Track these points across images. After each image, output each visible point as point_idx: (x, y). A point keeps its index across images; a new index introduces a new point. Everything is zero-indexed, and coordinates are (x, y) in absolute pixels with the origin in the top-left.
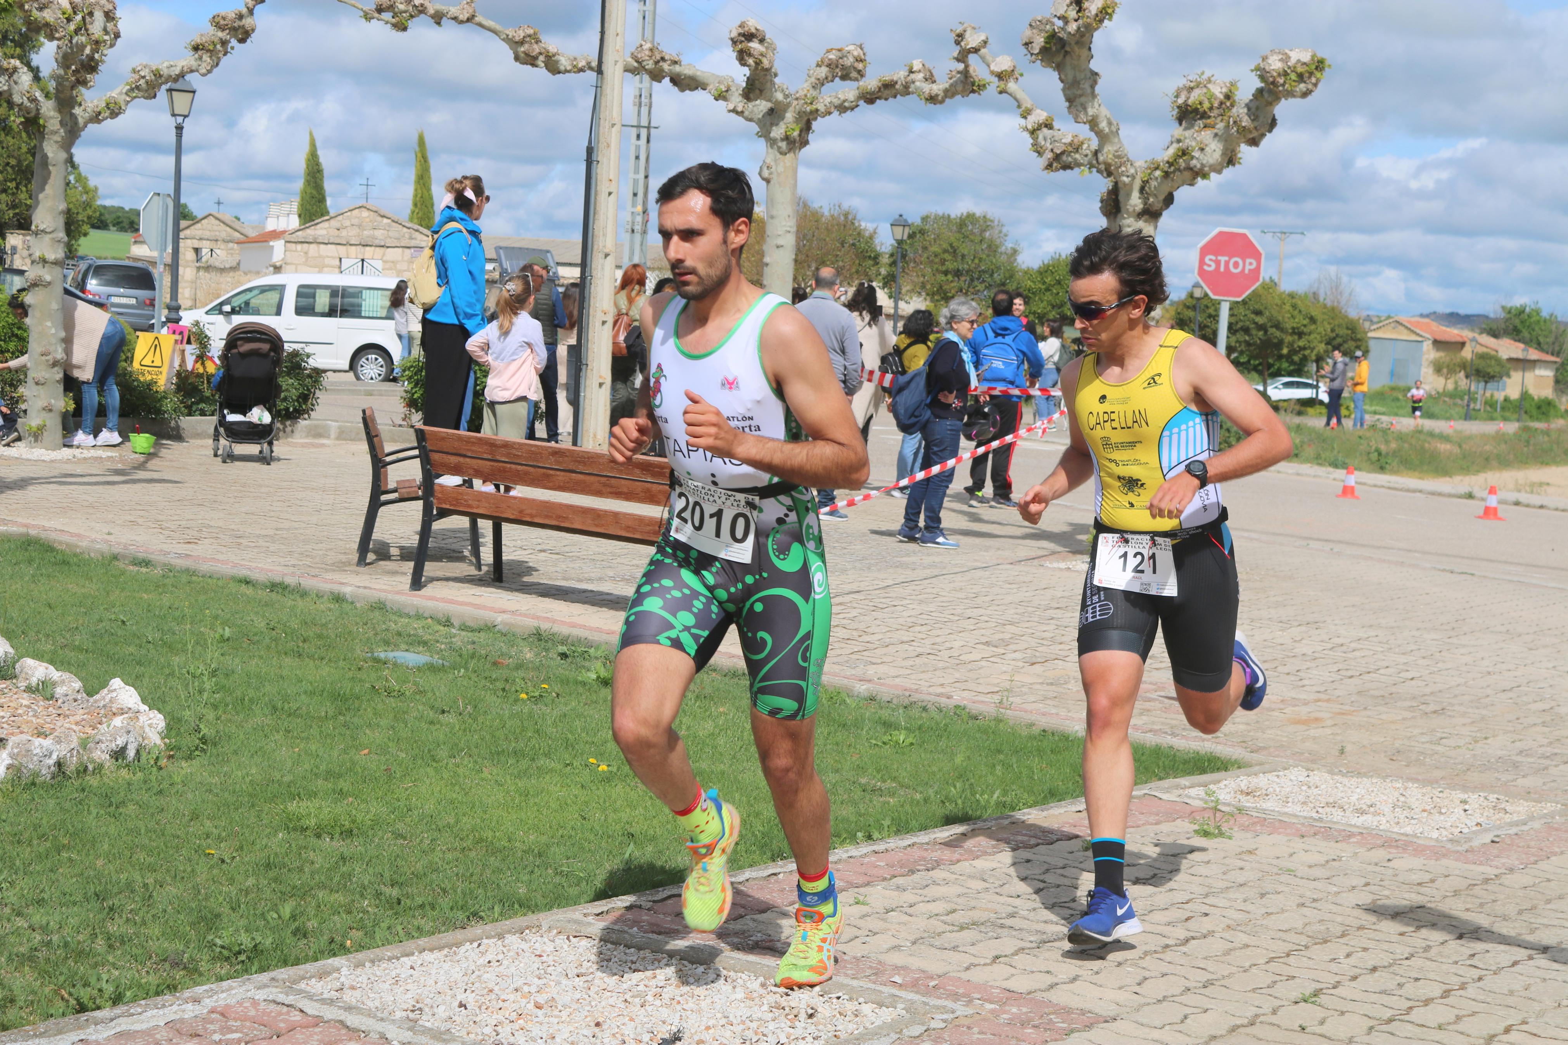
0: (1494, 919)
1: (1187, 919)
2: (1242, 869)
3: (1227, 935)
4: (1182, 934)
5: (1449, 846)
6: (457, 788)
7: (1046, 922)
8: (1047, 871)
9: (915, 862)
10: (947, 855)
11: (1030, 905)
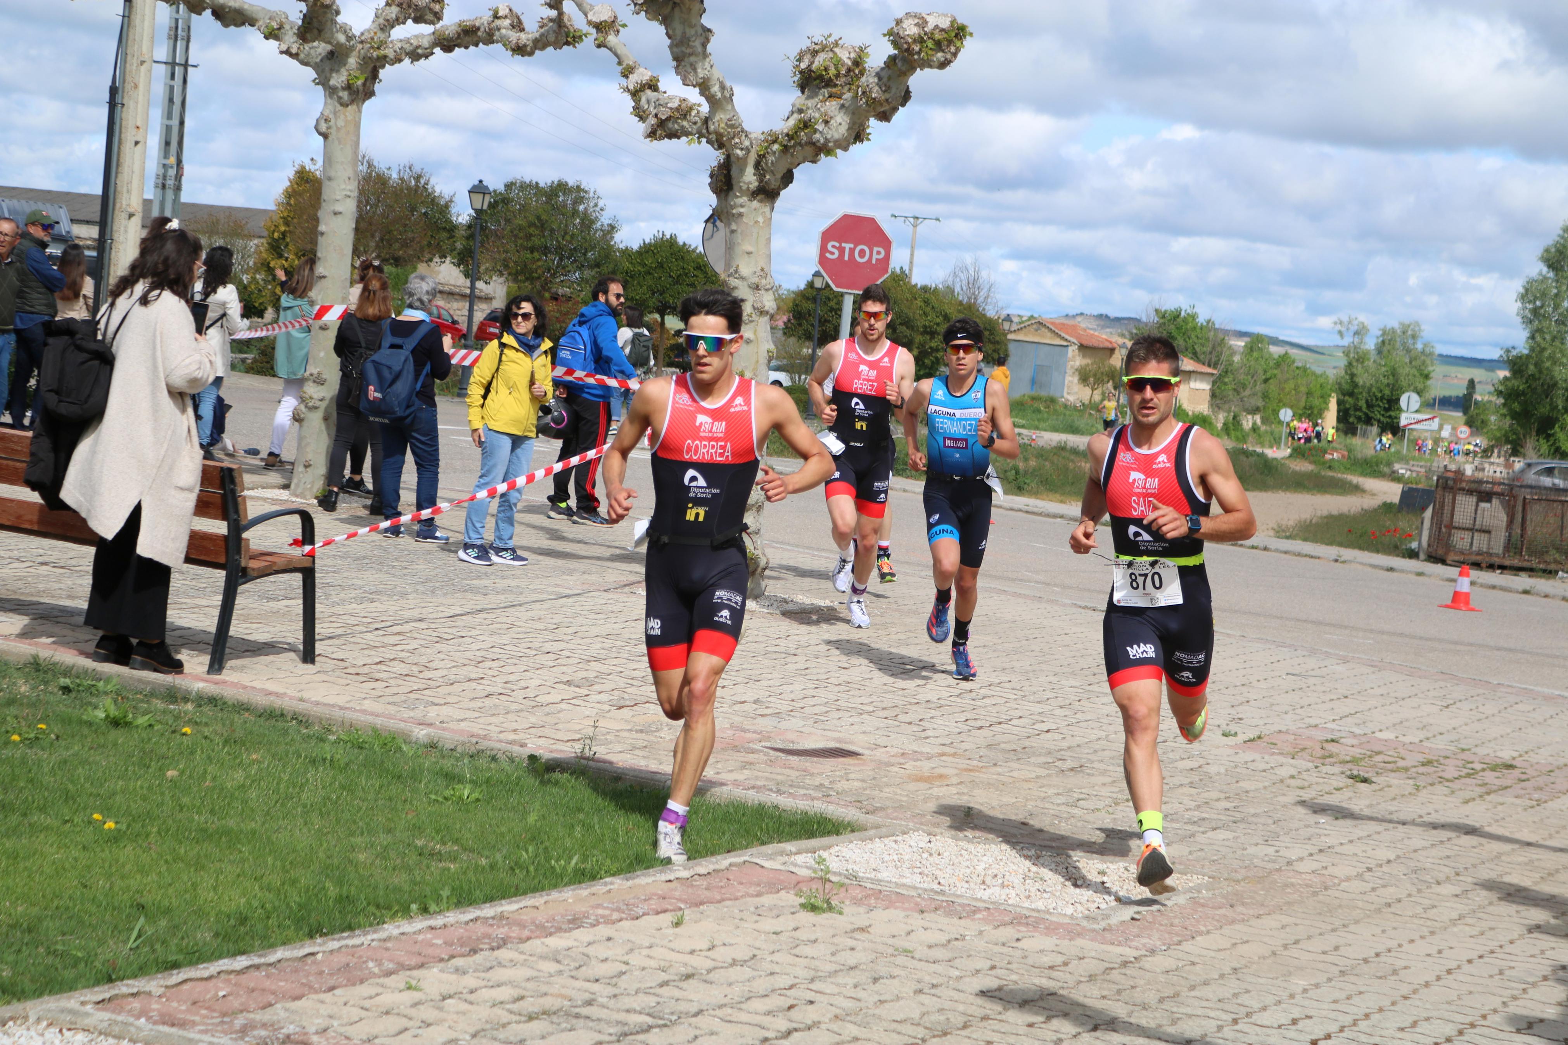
0: (1131, 1008)
1: (791, 1007)
2: (853, 949)
3: (834, 1027)
4: (782, 1024)
5: (1085, 923)
7: (628, 1011)
8: (632, 950)
9: (478, 939)
10: (515, 932)
11: (611, 990)
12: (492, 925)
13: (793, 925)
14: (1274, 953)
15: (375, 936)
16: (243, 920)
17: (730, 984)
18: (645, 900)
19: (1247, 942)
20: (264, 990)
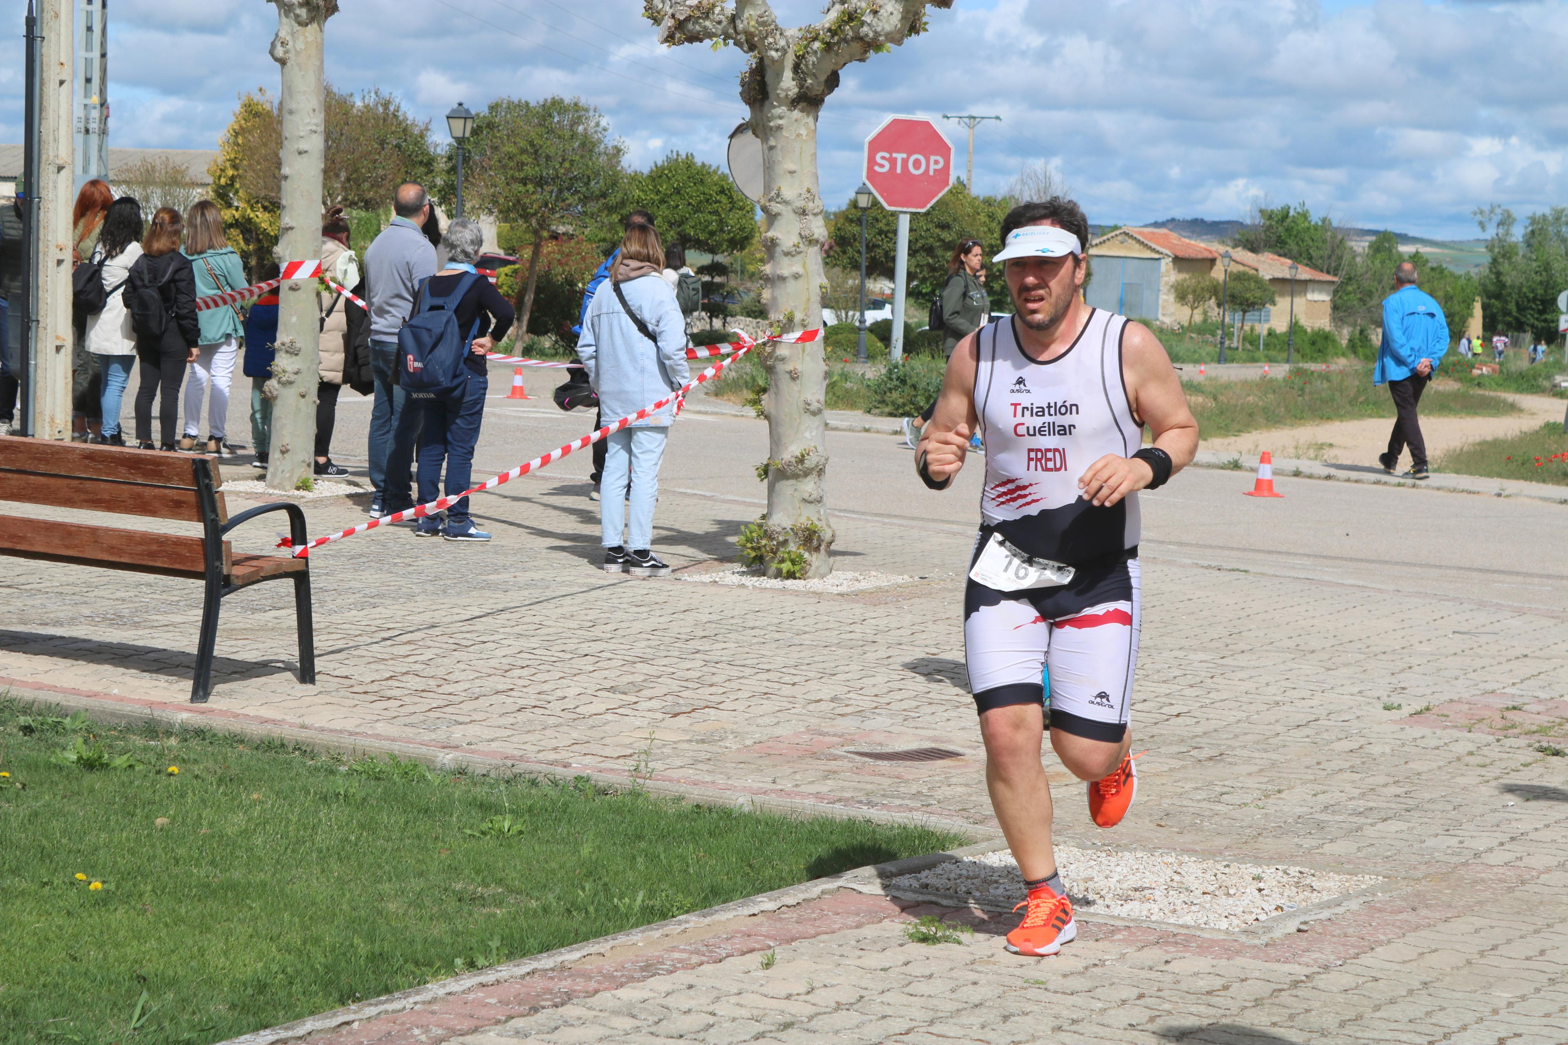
0: (1309, 1035)
2: (975, 983)
5: (1243, 939)
8: (718, 998)
9: (538, 996)
10: (580, 985)
12: (552, 978)
13: (902, 959)
14: (1469, 962)
15: (418, 998)
16: (262, 987)
17: (837, 1032)
18: (727, 939)
19: (1436, 950)
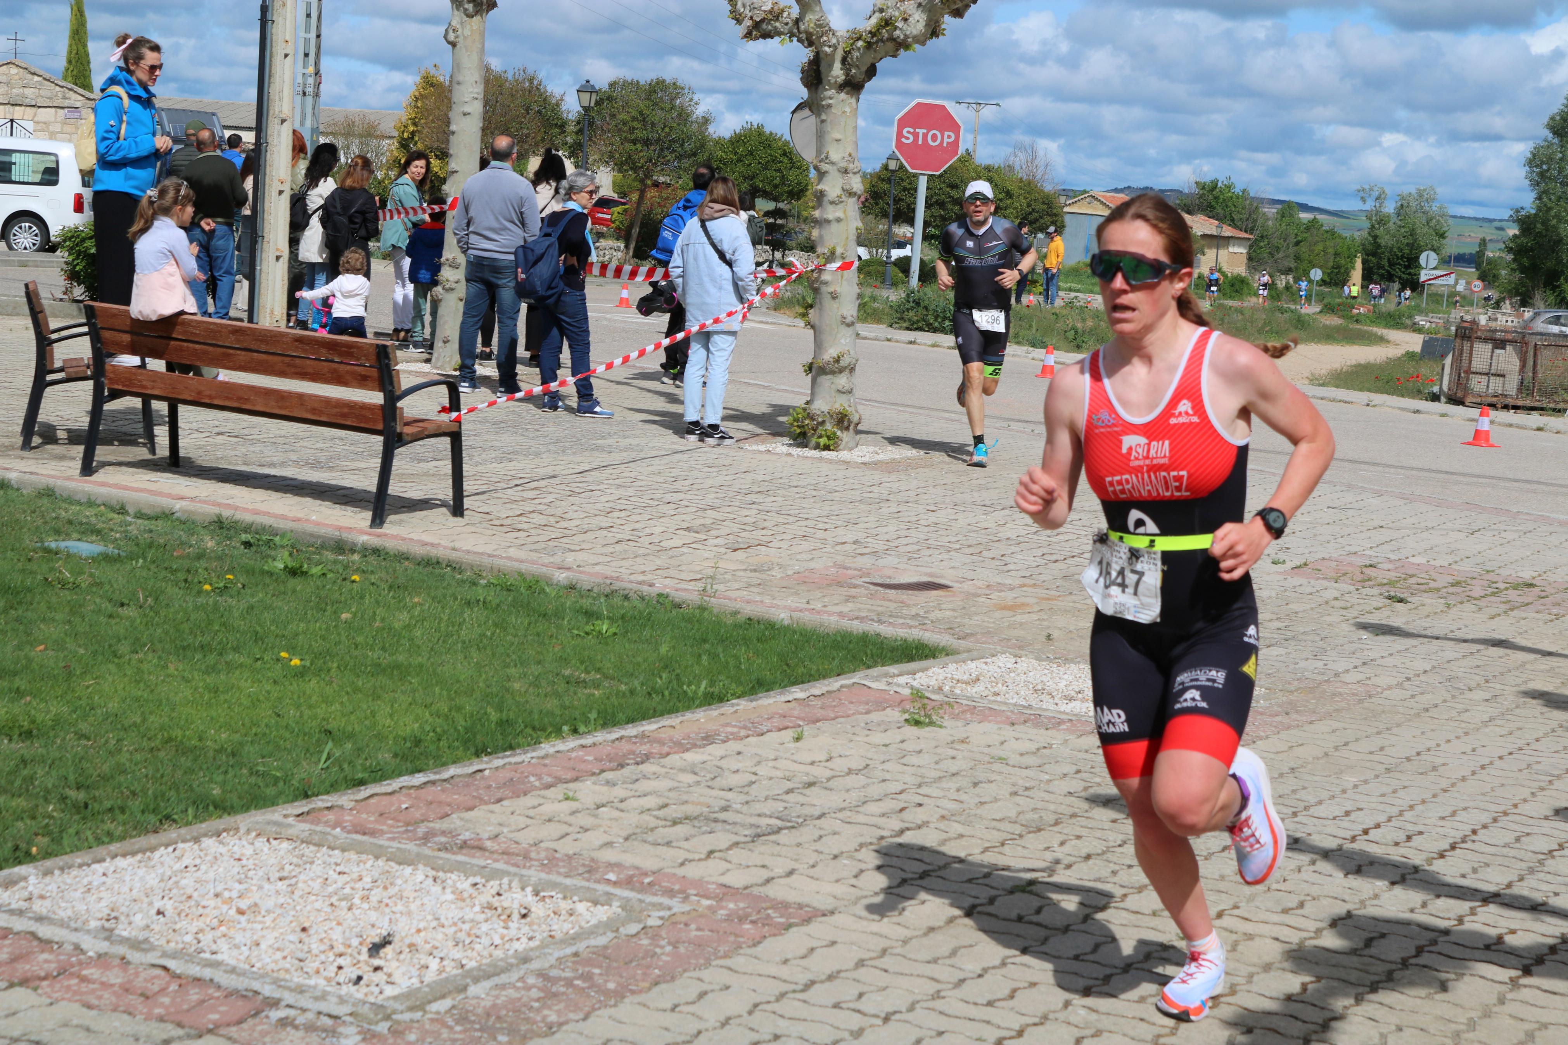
1: (902, 810)
2: (954, 758)
3: (942, 825)
4: (896, 825)
6: (142, 685)
7: (759, 815)
8: (759, 763)
9: (624, 755)
11: (743, 798)
12: (635, 743)
13: (899, 738)
14: (1326, 754)
15: (534, 754)
16: (418, 742)
17: (848, 791)
18: (768, 719)
19: (1302, 745)
20: (440, 802)
